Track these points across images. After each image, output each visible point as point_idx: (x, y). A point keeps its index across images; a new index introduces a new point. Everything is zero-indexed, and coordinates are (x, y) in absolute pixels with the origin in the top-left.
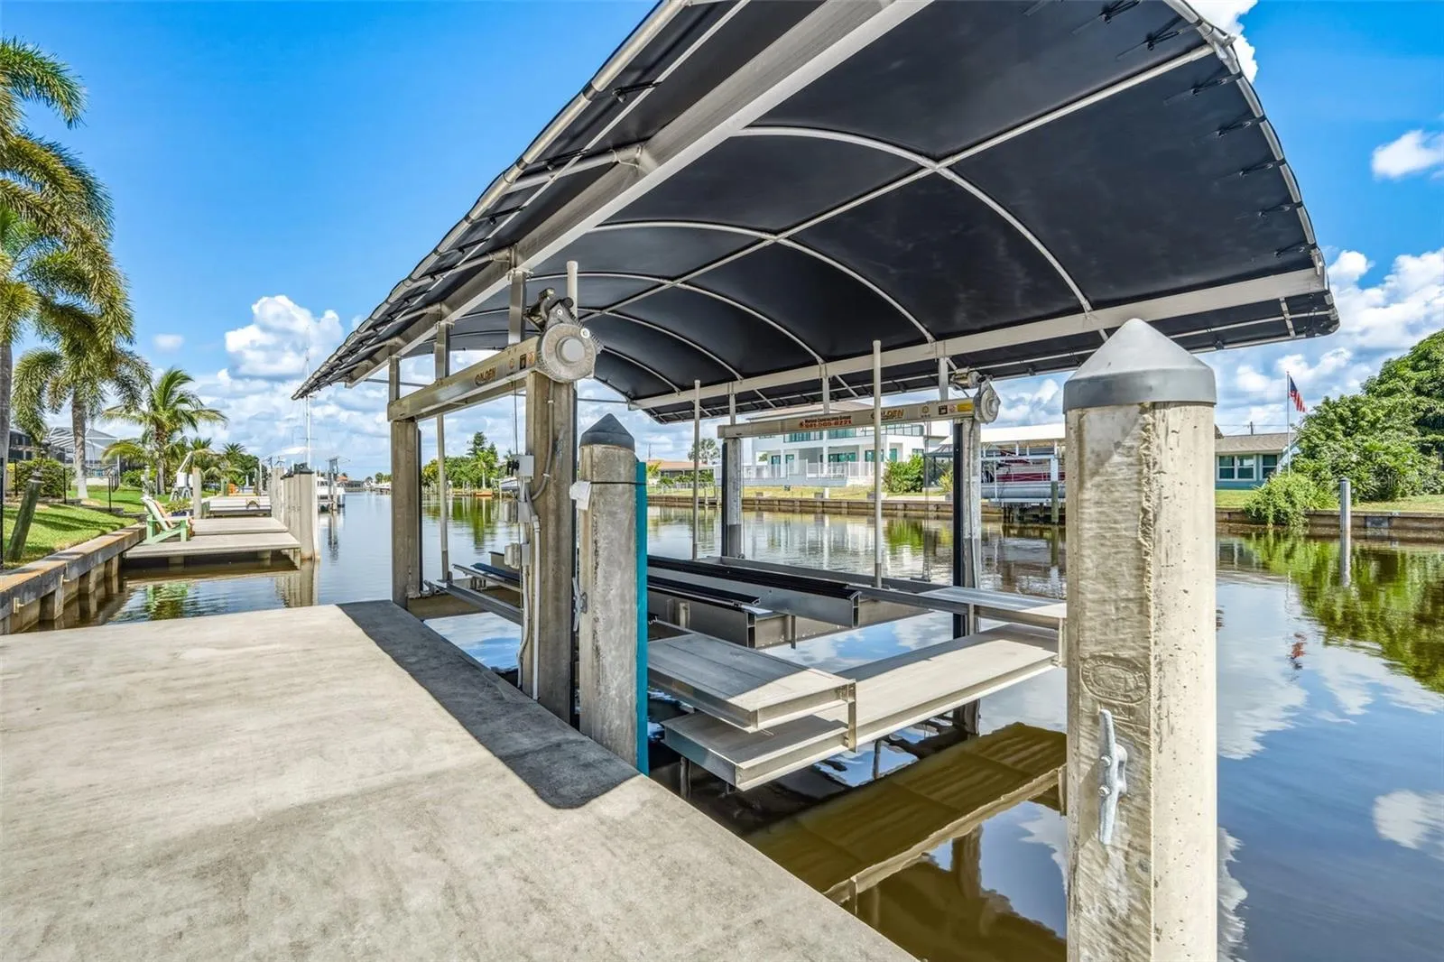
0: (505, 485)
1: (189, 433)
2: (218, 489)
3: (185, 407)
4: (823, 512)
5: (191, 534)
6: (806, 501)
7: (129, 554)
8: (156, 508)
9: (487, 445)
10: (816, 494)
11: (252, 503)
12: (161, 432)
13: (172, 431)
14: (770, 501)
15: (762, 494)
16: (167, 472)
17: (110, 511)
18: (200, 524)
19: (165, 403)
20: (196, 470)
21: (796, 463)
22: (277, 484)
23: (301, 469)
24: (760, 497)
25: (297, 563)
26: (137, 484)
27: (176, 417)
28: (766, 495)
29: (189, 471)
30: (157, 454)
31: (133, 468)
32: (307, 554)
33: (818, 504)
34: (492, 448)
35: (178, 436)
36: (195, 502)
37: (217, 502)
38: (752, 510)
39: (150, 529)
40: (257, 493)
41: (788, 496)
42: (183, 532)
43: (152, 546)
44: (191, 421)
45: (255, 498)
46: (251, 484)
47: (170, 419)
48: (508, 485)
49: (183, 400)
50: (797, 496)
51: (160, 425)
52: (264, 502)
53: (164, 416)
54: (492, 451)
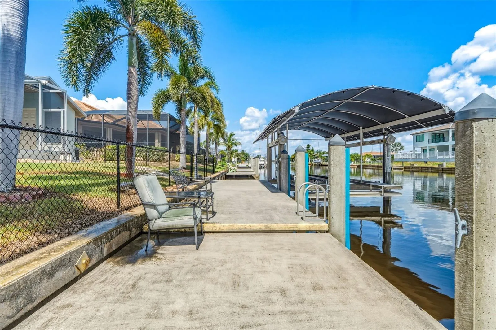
0: (315, 161)
1: (235, 148)
2: (240, 162)
3: (234, 142)
4: (443, 172)
5: (236, 171)
6: (434, 168)
7: (227, 174)
8: (229, 165)
9: (311, 148)
10: (439, 165)
11: (247, 165)
12: (229, 148)
13: (231, 147)
14: (417, 168)
15: (413, 165)
16: (230, 158)
17: (222, 166)
18: (238, 170)
19: (230, 141)
20: (236, 157)
21: (436, 152)
22: (252, 160)
23: (258, 157)
24: (412, 166)
25: (255, 178)
26: (225, 160)
27: (232, 144)
28: (415, 165)
29: (235, 157)
30: (228, 153)
31: (224, 157)
32: (257, 176)
33: (440, 169)
34: (313, 149)
35: (232, 149)
36: (236, 164)
37: (240, 165)
38: (409, 171)
39: (229, 170)
40: (248, 163)
41: (426, 165)
42: (235, 170)
43: (230, 173)
44: (236, 145)
45: (248, 164)
46: (247, 161)
47: (231, 145)
48: (316, 161)
49: (233, 140)
50: (430, 166)
51: (229, 146)
52: (250, 165)
53: (230, 144)
54: (313, 150)
